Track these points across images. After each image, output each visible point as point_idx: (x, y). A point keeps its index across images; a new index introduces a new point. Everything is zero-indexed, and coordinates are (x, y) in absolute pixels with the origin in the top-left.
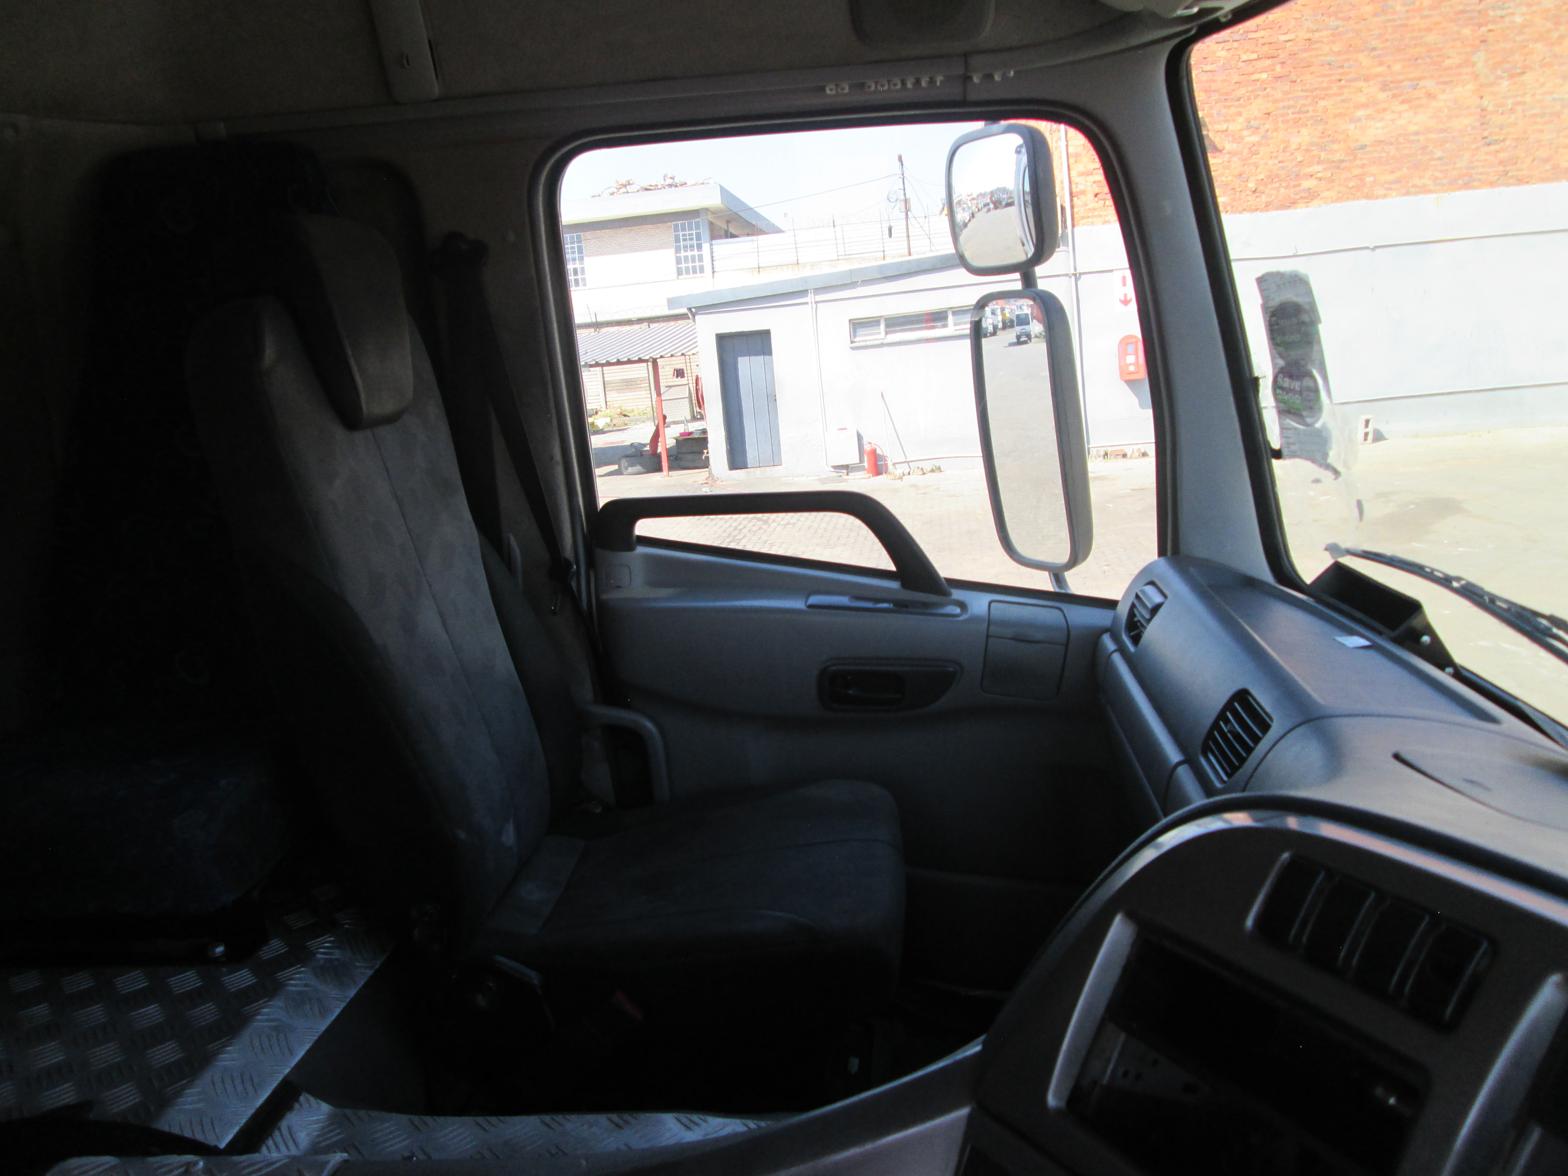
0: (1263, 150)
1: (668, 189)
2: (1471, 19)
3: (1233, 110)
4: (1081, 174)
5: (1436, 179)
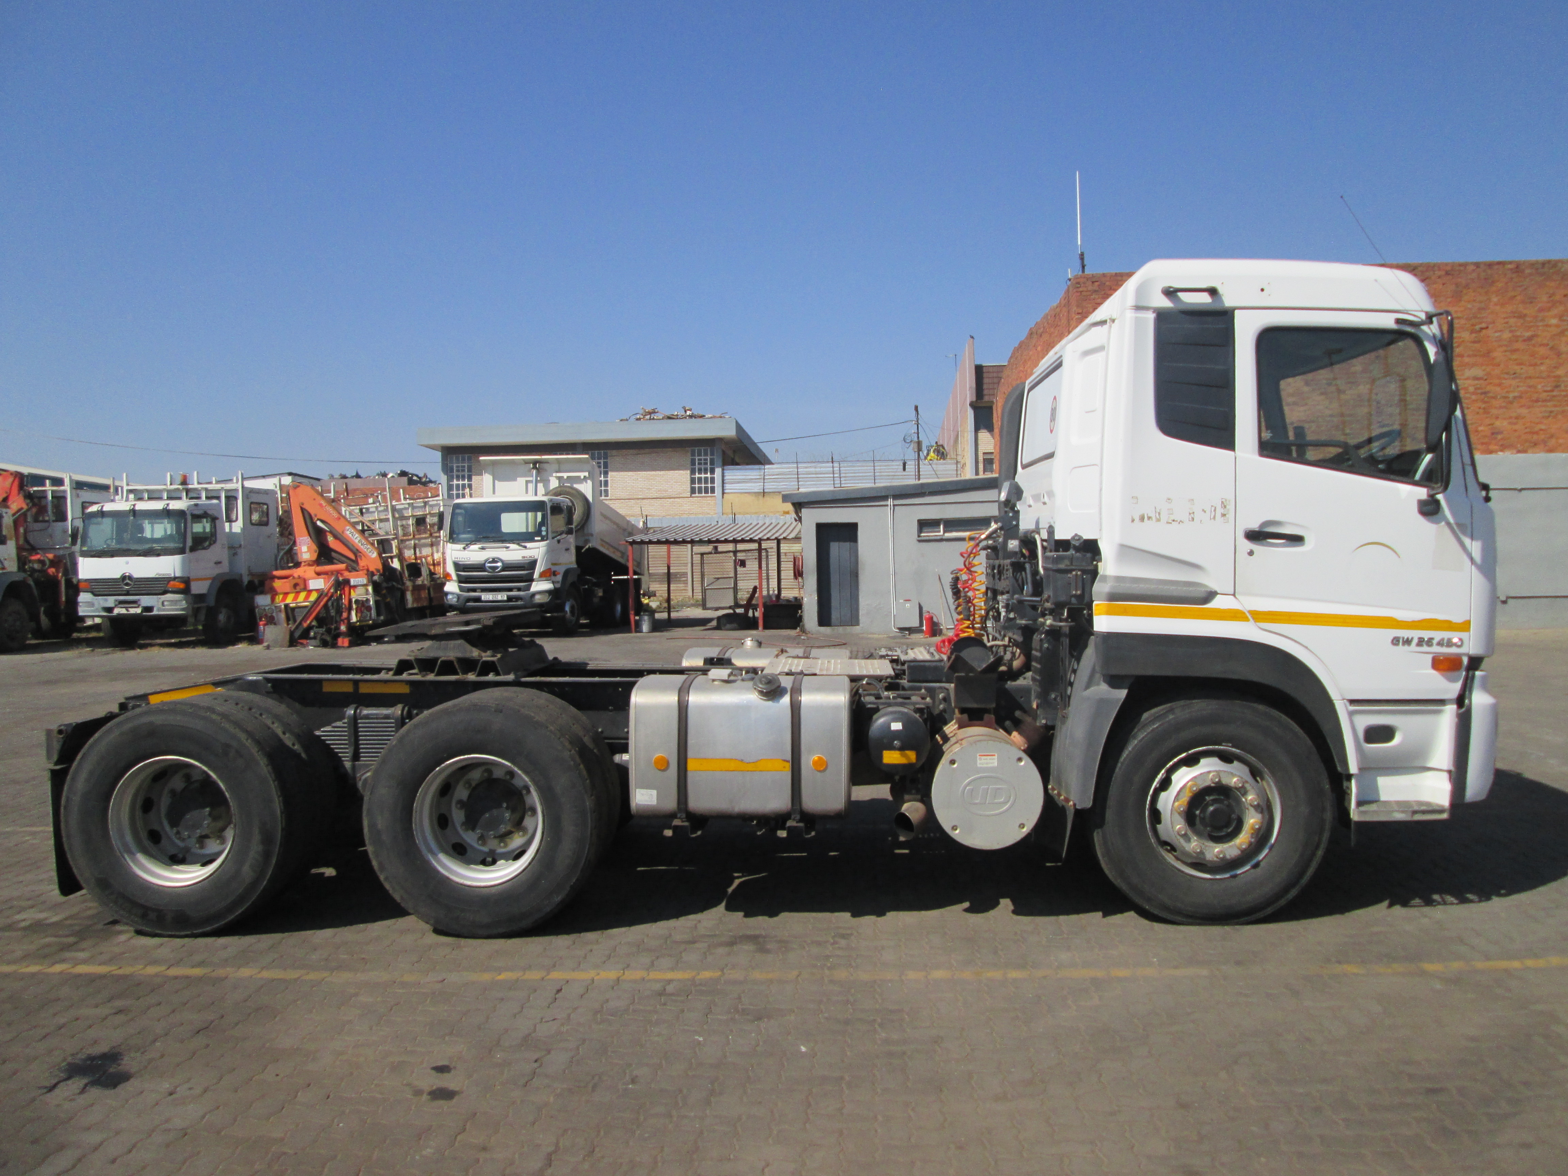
1: (688, 420)
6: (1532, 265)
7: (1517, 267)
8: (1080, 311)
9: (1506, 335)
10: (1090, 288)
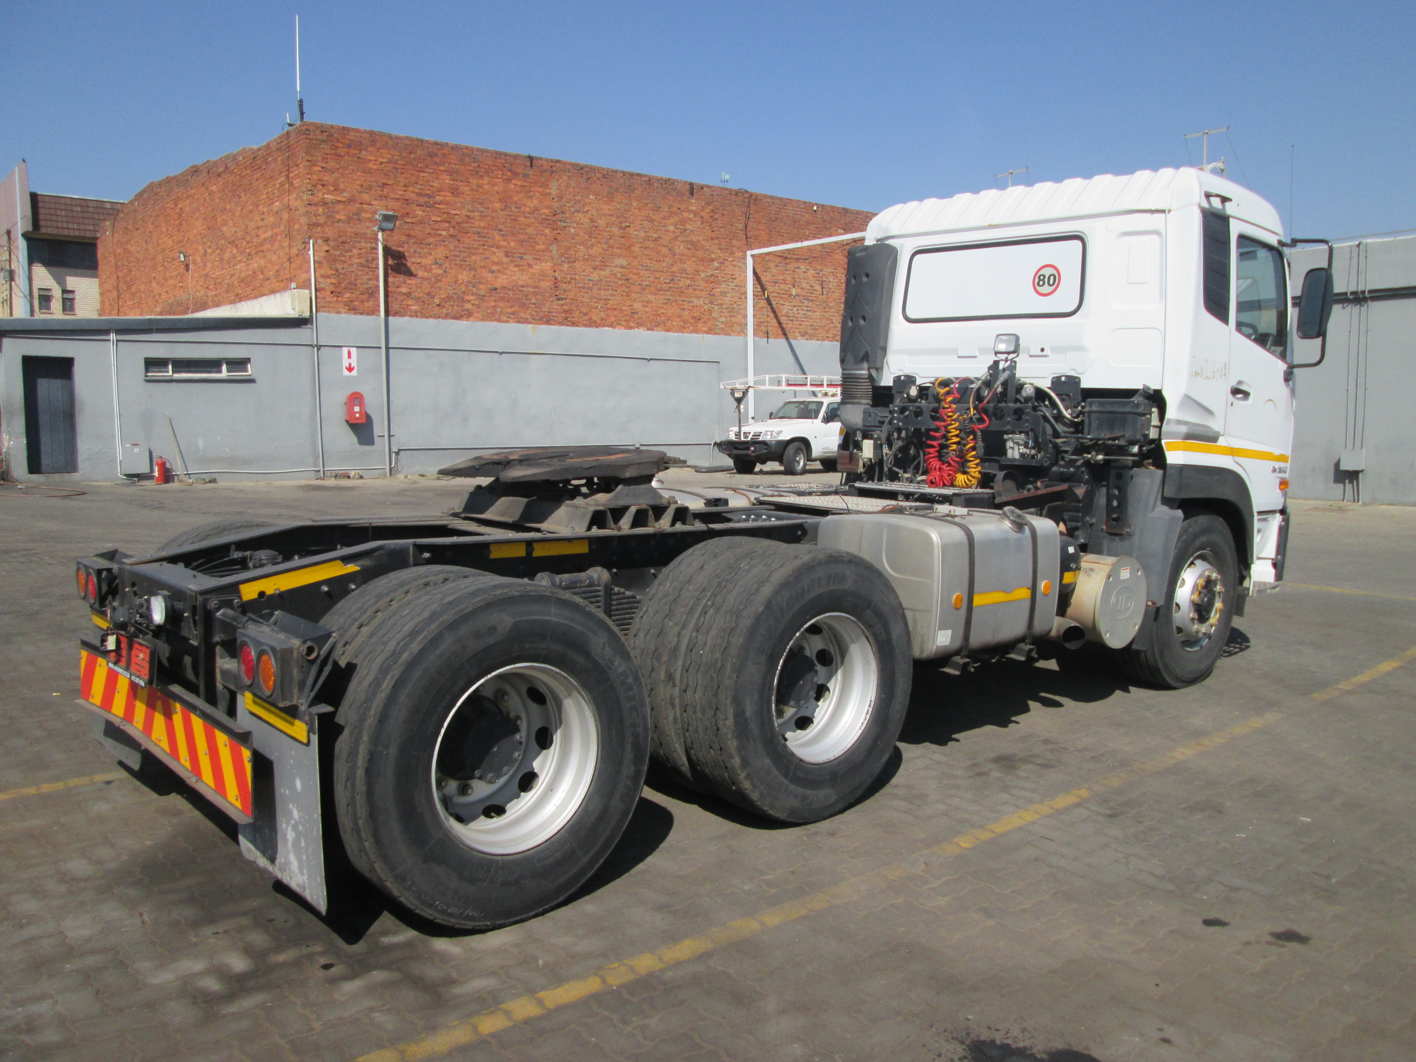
0: (444, 280)
2: (550, 224)
3: (426, 250)
4: (323, 276)
5: (532, 316)
6: (659, 180)
7: (650, 180)
8: (310, 159)
9: (642, 234)
10: (319, 137)
